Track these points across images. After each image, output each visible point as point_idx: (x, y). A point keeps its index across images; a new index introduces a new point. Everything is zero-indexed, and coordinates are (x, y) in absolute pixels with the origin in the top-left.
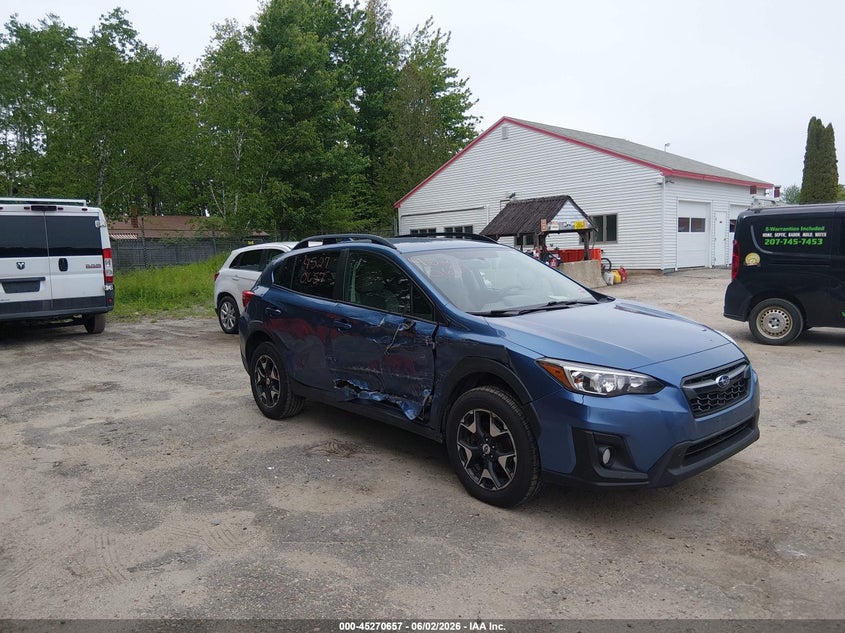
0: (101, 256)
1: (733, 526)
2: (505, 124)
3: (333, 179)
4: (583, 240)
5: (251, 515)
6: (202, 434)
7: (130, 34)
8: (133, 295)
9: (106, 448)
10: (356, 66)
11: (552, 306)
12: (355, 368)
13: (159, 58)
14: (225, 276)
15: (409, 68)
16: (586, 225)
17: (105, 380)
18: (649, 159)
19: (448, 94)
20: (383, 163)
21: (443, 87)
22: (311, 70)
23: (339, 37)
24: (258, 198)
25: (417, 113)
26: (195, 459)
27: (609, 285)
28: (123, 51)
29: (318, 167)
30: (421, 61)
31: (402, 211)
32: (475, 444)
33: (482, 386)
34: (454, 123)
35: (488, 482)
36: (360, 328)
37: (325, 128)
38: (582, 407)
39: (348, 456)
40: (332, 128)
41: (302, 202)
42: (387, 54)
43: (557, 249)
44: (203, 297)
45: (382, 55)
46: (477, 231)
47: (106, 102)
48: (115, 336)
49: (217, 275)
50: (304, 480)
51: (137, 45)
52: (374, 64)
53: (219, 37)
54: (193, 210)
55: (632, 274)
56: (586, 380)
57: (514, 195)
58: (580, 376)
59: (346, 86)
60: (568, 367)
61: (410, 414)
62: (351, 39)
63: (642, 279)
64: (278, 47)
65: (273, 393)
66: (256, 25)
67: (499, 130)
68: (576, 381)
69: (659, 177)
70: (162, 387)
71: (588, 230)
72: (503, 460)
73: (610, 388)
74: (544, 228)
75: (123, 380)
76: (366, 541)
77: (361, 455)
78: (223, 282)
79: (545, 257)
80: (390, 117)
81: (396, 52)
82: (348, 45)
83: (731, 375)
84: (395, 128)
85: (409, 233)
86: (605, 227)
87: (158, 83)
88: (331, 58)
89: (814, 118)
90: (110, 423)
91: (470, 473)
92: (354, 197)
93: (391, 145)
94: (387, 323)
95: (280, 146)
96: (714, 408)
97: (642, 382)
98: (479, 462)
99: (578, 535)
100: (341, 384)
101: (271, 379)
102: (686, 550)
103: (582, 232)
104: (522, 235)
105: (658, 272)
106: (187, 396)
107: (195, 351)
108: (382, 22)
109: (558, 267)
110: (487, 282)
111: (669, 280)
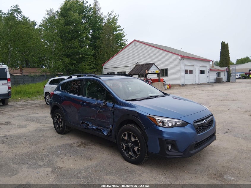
0: (7, 81)
1: (210, 169)
2: (135, 42)
3: (83, 57)
4: (158, 76)
5: (50, 169)
6: (36, 140)
7: (20, 12)
8: (18, 93)
9: (3, 145)
10: (90, 24)
11: (151, 97)
12: (87, 118)
13: (29, 20)
14: (47, 87)
15: (106, 25)
16: (159, 72)
17: (6, 121)
18: (177, 53)
19: (118, 33)
20: (98, 53)
21: (116, 31)
22: (76, 24)
23: (85, 15)
24: (60, 63)
25: (109, 38)
26: (33, 149)
27: (166, 89)
28: (17, 18)
29: (79, 54)
30: (110, 23)
31: (104, 67)
32: (126, 143)
33: (129, 124)
34: (120, 41)
35: (131, 156)
36: (89, 105)
37: (81, 42)
38: (162, 132)
39: (85, 147)
40: (83, 42)
41: (73, 64)
42: (99, 20)
43: (150, 79)
44: (41, 93)
45: (98, 20)
46: (127, 73)
47: (12, 33)
48: (11, 106)
49: (45, 87)
50: (69, 156)
51: (22, 16)
52: (96, 23)
53: (48, 14)
54: (40, 66)
55: (172, 86)
56: (163, 122)
57: (138, 63)
58: (161, 121)
59: (87, 30)
60: (157, 118)
61: (105, 133)
62: (89, 15)
63: (175, 88)
64: (66, 17)
65: (60, 126)
66: (59, 11)
67: (133, 43)
68: (160, 123)
69: (179, 58)
70: (25, 123)
71: (160, 73)
72: (136, 149)
73: (170, 125)
74: (147, 73)
75: (12, 121)
76: (89, 179)
77: (89, 146)
78: (47, 89)
79: (147, 81)
80: (101, 39)
81: (102, 20)
82: (87, 17)
83: (208, 120)
84: (102, 42)
85: (106, 74)
86: (164, 72)
87: (28, 27)
88: (82, 21)
89: (223, 41)
90: (6, 136)
91: (125, 153)
92: (90, 63)
93: (101, 47)
94: (97, 103)
95: (67, 47)
96: (203, 130)
97: (181, 123)
98: (128, 149)
99: (161, 174)
100: (83, 123)
101: (60, 121)
102: (196, 178)
103: (158, 74)
104: (140, 74)
105: (180, 85)
106: (33, 126)
107: (37, 111)
108: (98, 11)
109: (151, 84)
110: (130, 88)
111: (183, 88)
